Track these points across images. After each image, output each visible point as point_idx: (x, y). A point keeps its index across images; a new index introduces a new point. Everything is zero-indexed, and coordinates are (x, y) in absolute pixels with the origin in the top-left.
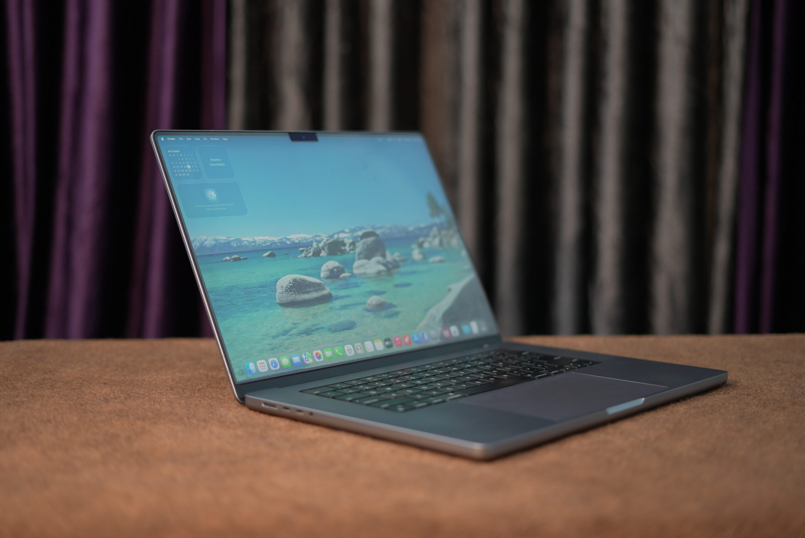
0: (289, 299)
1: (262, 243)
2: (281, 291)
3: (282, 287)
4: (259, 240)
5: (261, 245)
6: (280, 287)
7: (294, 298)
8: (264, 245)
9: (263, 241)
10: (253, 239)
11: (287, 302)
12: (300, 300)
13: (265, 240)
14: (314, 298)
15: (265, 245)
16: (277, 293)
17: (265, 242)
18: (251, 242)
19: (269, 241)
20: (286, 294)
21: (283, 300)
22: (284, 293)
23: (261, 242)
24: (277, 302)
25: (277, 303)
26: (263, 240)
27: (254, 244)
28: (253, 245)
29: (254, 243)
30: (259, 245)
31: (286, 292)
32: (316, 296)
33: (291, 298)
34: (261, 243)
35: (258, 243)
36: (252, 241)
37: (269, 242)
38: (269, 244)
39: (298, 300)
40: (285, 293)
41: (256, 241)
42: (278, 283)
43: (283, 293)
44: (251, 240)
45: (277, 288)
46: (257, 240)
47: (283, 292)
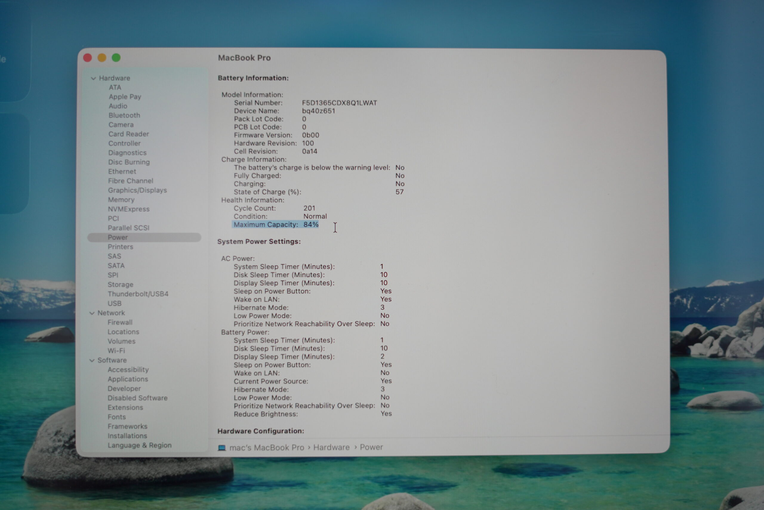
0: (67, 469)
1: (39, 299)
2: (51, 444)
3: (56, 434)
4: (34, 289)
5: (35, 305)
6: (49, 431)
7: (86, 470)
8: (44, 305)
9: (46, 293)
10: (12, 285)
11: (58, 477)
12: (106, 477)
13: (56, 291)
14: (161, 475)
15: (46, 307)
16: (34, 449)
17: (53, 297)
18: (3, 295)
19: (67, 295)
20: (65, 454)
21: (47, 470)
22: (56, 453)
23: (40, 296)
24: (24, 475)
25: (22, 477)
26: (48, 290)
27: (11, 301)
28: (7, 304)
29: (10, 297)
30: (27, 305)
31: (67, 450)
32: (170, 473)
33: (77, 467)
34: (35, 301)
35: (26, 300)
36: (7, 290)
37: (64, 300)
38: (63, 303)
39: (98, 477)
40: (62, 452)
41: (22, 292)
42: (48, 420)
43: (53, 452)
44: (6, 287)
45: (38, 436)
46: (27, 290)
47: (55, 449)
